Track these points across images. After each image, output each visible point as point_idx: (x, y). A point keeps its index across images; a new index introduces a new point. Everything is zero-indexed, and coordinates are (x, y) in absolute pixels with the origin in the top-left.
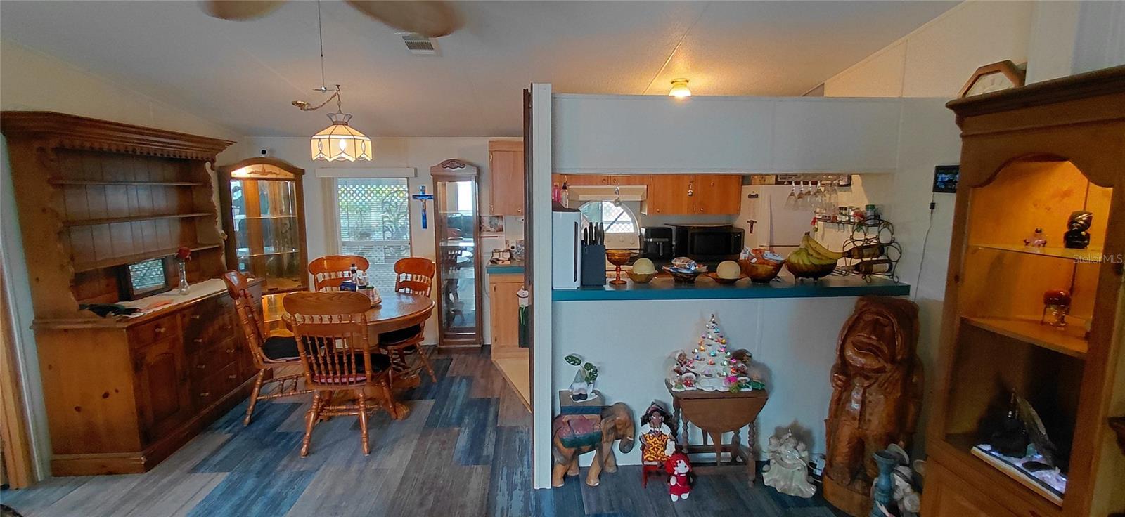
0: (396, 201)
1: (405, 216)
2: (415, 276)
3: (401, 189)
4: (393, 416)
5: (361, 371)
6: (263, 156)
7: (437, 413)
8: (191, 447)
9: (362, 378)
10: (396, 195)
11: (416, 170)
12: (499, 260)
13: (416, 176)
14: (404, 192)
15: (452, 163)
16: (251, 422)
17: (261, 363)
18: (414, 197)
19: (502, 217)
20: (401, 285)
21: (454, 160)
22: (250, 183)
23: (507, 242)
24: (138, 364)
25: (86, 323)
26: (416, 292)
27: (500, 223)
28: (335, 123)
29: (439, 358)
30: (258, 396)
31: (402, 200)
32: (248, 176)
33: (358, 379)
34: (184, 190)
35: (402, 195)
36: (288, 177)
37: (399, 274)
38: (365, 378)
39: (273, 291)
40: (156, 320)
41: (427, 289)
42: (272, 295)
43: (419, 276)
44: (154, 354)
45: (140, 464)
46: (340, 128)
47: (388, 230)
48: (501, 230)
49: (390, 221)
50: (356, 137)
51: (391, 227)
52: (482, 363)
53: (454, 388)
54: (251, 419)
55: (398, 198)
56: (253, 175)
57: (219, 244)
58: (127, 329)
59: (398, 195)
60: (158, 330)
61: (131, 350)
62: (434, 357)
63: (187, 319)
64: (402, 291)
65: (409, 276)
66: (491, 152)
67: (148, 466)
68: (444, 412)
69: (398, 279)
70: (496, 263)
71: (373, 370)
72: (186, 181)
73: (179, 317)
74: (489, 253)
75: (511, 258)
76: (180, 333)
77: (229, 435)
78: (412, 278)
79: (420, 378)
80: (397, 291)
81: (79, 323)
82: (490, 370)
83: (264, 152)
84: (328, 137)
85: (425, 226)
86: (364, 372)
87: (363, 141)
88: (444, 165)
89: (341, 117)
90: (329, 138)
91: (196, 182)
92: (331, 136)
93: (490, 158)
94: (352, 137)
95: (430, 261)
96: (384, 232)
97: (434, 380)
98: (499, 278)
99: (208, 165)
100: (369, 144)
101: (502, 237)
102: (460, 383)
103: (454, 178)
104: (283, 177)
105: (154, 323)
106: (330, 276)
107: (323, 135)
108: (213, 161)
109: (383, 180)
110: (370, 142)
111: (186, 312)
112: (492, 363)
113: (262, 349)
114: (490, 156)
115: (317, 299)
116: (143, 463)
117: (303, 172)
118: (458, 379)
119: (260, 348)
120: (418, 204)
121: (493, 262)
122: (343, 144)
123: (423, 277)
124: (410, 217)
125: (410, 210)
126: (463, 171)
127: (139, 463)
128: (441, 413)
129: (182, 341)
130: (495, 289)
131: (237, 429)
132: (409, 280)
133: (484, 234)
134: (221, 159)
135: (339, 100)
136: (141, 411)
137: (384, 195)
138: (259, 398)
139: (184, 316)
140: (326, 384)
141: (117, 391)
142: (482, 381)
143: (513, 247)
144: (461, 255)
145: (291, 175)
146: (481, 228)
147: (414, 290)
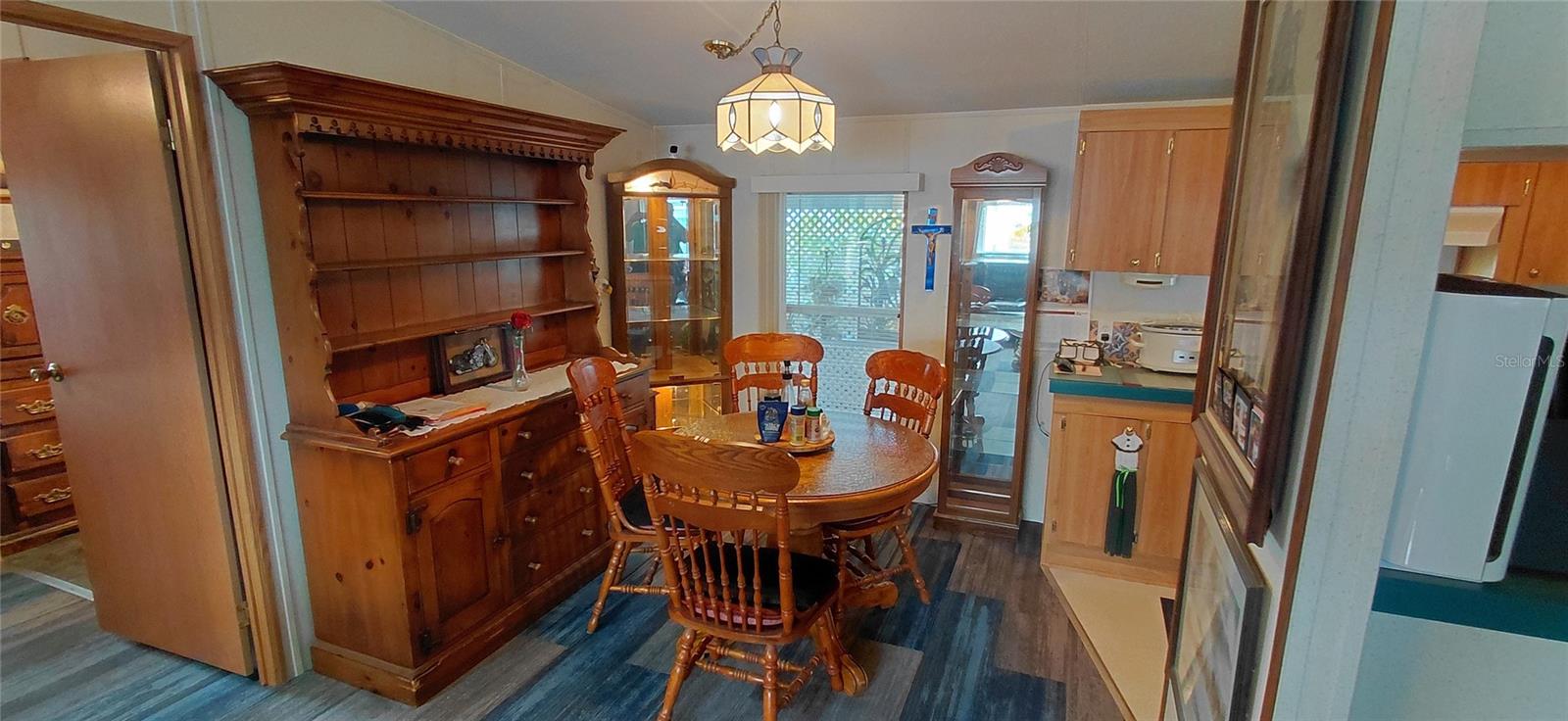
0: (884, 235)
1: (898, 259)
2: (903, 386)
3: (894, 215)
4: (836, 684)
5: (771, 605)
6: (673, 156)
7: (925, 695)
8: (501, 659)
9: (774, 622)
10: (884, 225)
11: (922, 177)
12: (1073, 362)
13: (922, 188)
14: (898, 221)
15: (996, 161)
16: (600, 626)
17: (619, 530)
18: (915, 229)
19: (1087, 275)
20: (876, 401)
21: (1000, 155)
22: (656, 203)
23: (1093, 326)
24: (412, 522)
25: (343, 440)
26: (904, 421)
27: (1082, 284)
28: (767, 70)
29: (935, 538)
30: (612, 585)
31: (894, 235)
32: (650, 190)
33: (766, 622)
34: (547, 213)
35: (894, 226)
36: (710, 192)
37: (874, 380)
38: (779, 622)
39: (678, 381)
40: (452, 442)
41: (925, 418)
42: (676, 387)
43: (912, 388)
44: (442, 502)
45: (410, 691)
46: (776, 80)
47: (868, 285)
48: (1084, 300)
49: (870, 269)
50: (802, 96)
51: (873, 280)
52: (1020, 568)
53: (963, 627)
54: (599, 620)
55: (888, 231)
56: (657, 189)
57: (592, 303)
58: (394, 459)
59: (889, 225)
60: (452, 460)
61: (400, 496)
62: (924, 535)
63: (510, 438)
64: (876, 413)
65: (893, 384)
66: (1083, 135)
67: (421, 697)
68: (941, 694)
69: (872, 389)
70: (1069, 370)
71: (798, 607)
72: (553, 198)
73: (494, 435)
74: (1053, 345)
75: (1099, 362)
76: (497, 462)
77: (561, 649)
78: (898, 390)
79: (896, 590)
80: (868, 413)
81: (334, 439)
82: (1037, 590)
83: (674, 149)
84: (747, 96)
85: (930, 286)
86: (777, 608)
87: (818, 103)
88: (978, 165)
89: (776, 56)
90: (749, 100)
91: (565, 198)
92: (754, 96)
93: (1079, 149)
94: (796, 96)
95: (935, 362)
96: (860, 288)
97: (925, 599)
98: (1076, 405)
99: (583, 169)
100: (829, 111)
101: (1084, 313)
102: (975, 616)
103: (994, 192)
104: (703, 192)
105: (447, 447)
106: (757, 369)
107: (738, 96)
108: (589, 164)
109: (869, 198)
110: (833, 106)
111: (507, 426)
112: (1040, 574)
113: (621, 504)
114: (1079, 145)
115: (689, 453)
116: (414, 690)
117: (732, 183)
118: (972, 604)
119: (617, 503)
120: (921, 241)
121: (1063, 367)
122: (775, 114)
123: (920, 391)
124: (904, 265)
125: (904, 253)
126: (1016, 176)
127: (408, 688)
128: (932, 697)
129: (498, 474)
130: (1064, 425)
131: (577, 635)
132: (891, 392)
133: (1046, 306)
134: (604, 159)
135: (778, 20)
136: (415, 602)
137: (865, 226)
138: (612, 588)
139: (504, 433)
140: (704, 617)
141: (382, 562)
142: (1022, 620)
143: (1105, 338)
144: (990, 337)
145: (714, 189)
146: (1039, 294)
147: (900, 415)
